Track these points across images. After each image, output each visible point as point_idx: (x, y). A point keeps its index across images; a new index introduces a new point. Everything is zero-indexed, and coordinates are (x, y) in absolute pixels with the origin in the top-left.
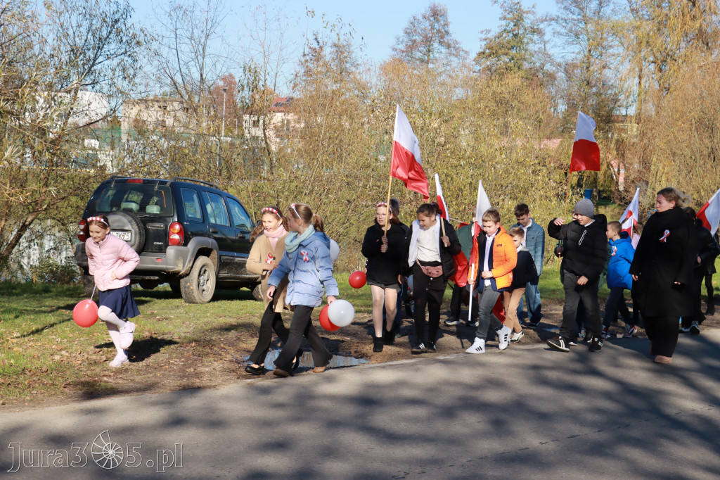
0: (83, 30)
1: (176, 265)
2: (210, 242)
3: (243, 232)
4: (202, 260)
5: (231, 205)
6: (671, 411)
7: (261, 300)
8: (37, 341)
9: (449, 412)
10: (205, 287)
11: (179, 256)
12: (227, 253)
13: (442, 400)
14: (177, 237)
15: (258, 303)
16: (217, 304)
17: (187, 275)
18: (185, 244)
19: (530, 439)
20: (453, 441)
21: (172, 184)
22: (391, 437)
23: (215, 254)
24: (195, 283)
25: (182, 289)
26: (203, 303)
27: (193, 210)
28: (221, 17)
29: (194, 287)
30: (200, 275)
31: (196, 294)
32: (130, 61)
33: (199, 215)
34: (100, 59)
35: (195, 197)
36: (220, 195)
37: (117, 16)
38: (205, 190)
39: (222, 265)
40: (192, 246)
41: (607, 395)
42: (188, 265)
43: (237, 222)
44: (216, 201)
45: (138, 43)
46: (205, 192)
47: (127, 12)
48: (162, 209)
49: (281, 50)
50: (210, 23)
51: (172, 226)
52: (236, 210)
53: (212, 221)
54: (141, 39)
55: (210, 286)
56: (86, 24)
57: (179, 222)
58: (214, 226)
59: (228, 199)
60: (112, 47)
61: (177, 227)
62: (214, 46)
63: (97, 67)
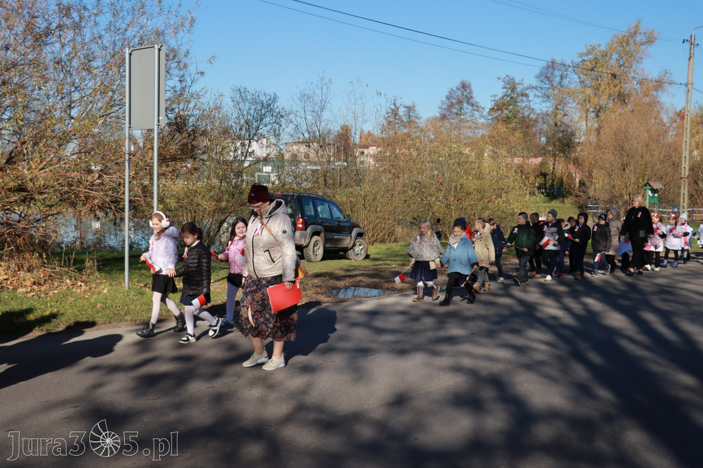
0: (252, 112)
1: (300, 241)
2: (320, 228)
3: (339, 222)
4: (315, 238)
5: (331, 207)
6: (539, 315)
7: (350, 259)
8: (221, 284)
9: (416, 319)
10: (317, 253)
11: (303, 236)
12: (330, 234)
13: (416, 312)
14: (301, 226)
15: (349, 261)
16: (324, 262)
17: (307, 246)
18: (306, 230)
19: (455, 330)
20: (414, 333)
21: (298, 197)
22: (380, 331)
23: (322, 234)
24: (312, 251)
25: (305, 255)
26: (316, 262)
27: (310, 211)
28: (329, 99)
29: (311, 253)
30: (314, 247)
31: (312, 257)
32: (278, 126)
33: (313, 213)
34: (261, 127)
35: (311, 203)
36: (325, 201)
37: (270, 102)
38: (317, 199)
39: (327, 241)
40: (309, 230)
41: (509, 307)
42: (307, 241)
43: (335, 216)
44: (322, 204)
45: (282, 116)
46: (316, 200)
47: (275, 99)
48: (293, 210)
49: (363, 115)
50: (323, 103)
51: (298, 220)
52: (335, 210)
53: (321, 216)
54: (283, 114)
55: (320, 252)
56: (253, 107)
57: (302, 217)
58: (323, 218)
59: (330, 204)
60: (267, 120)
61: (301, 220)
62: (326, 115)
63: (260, 131)
